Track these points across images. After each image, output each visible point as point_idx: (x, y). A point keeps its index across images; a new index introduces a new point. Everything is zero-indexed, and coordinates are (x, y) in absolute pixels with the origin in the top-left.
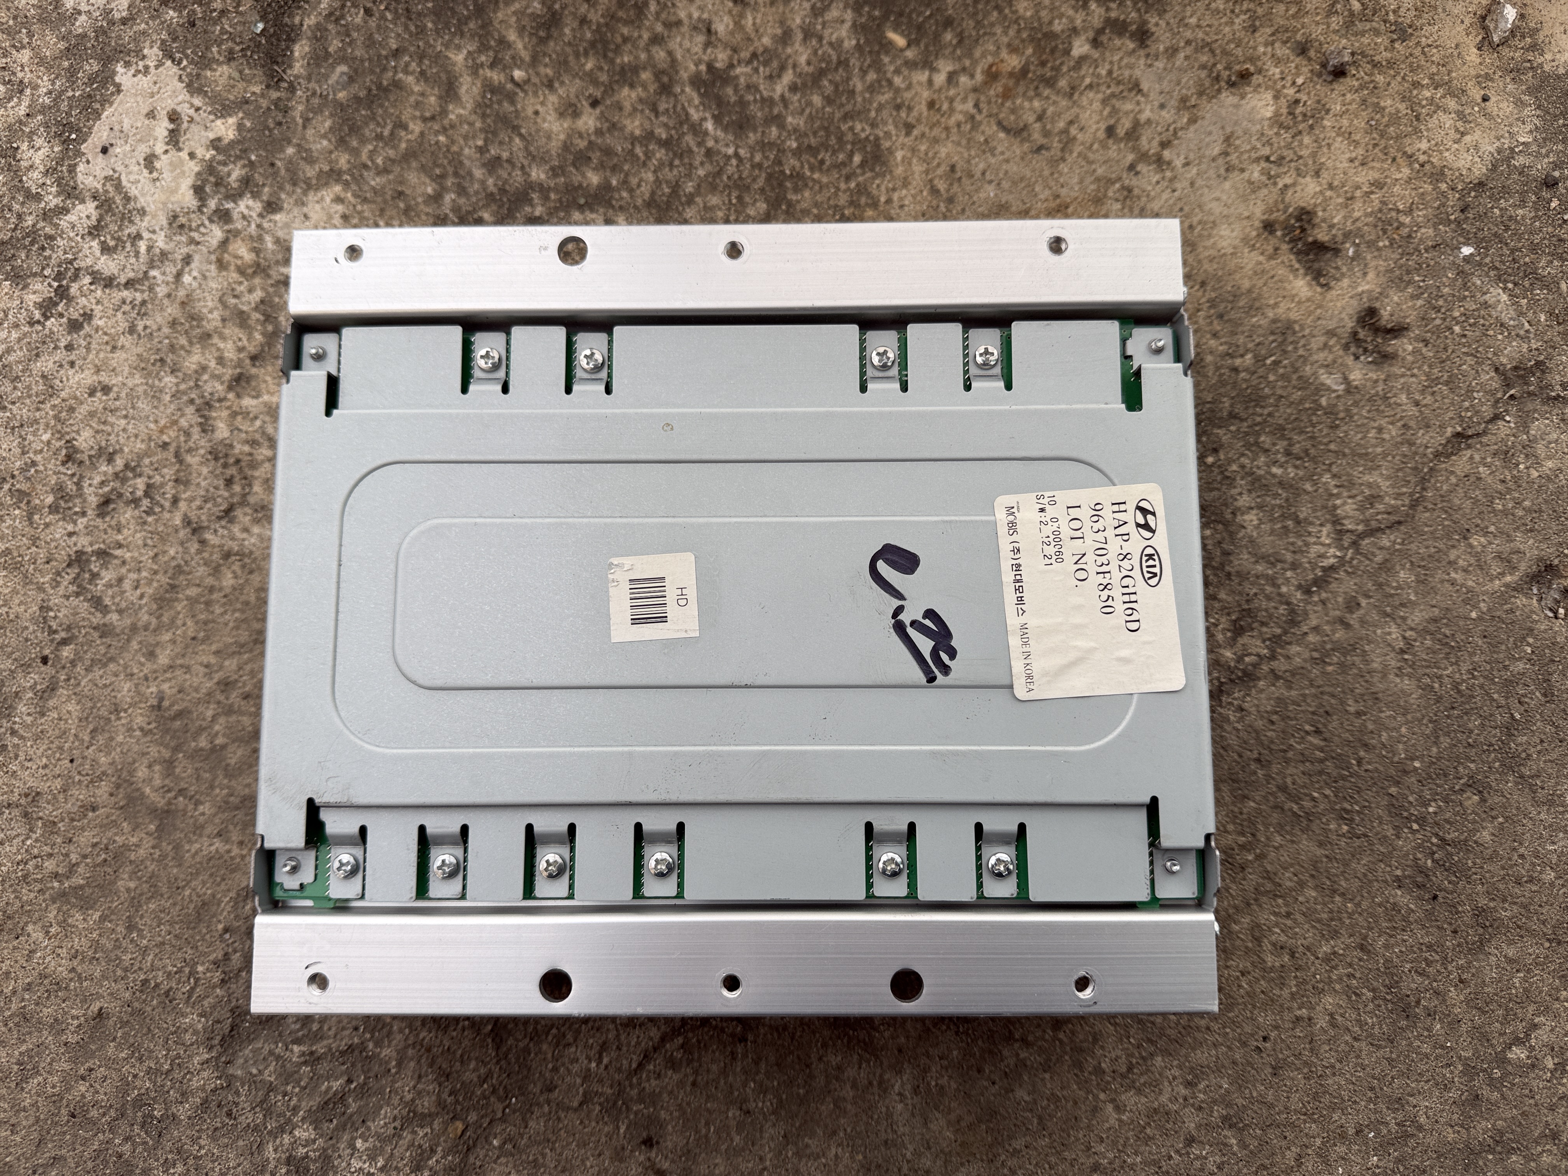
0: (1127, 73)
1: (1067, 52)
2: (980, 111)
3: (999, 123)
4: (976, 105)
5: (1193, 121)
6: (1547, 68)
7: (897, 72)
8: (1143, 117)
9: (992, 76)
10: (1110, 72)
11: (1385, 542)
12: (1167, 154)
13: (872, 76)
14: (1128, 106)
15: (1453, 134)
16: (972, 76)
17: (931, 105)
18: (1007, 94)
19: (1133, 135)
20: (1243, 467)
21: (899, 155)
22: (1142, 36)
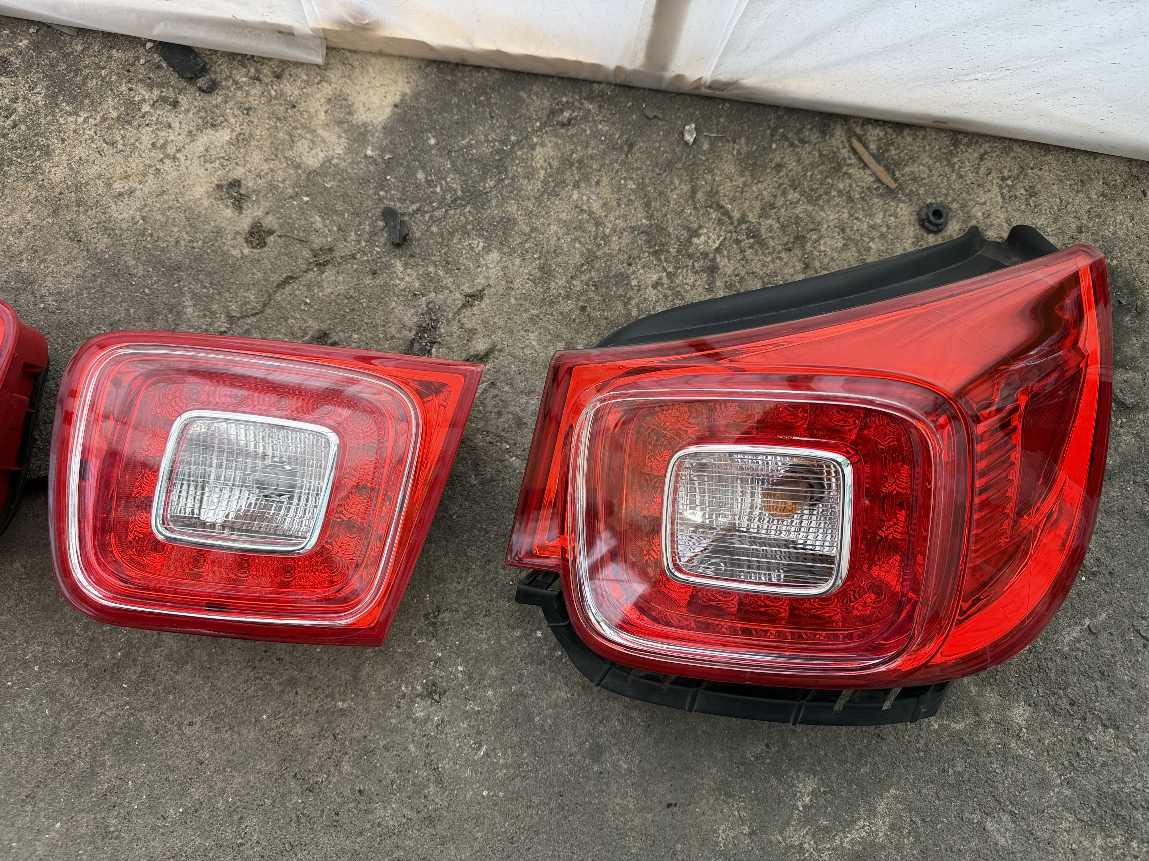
0: (165, 119)
1: (139, 110)
2: (96, 135)
3: (104, 140)
4: (95, 132)
5: (193, 141)
6: (354, 122)
7: (62, 116)
8: (169, 139)
9: (104, 119)
10: (157, 119)
11: (249, 321)
12: (178, 155)
13: (50, 118)
14: (163, 134)
15: (308, 149)
16: (95, 119)
17: (75, 131)
18: (109, 128)
19: (164, 146)
20: (190, 288)
21: (57, 152)
22: (175, 104)
